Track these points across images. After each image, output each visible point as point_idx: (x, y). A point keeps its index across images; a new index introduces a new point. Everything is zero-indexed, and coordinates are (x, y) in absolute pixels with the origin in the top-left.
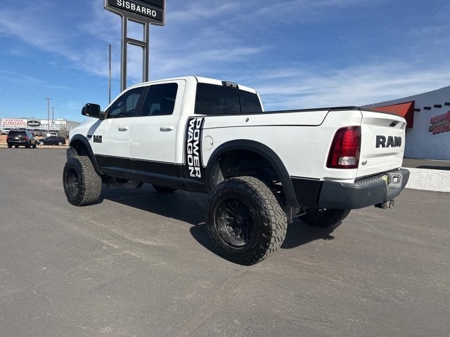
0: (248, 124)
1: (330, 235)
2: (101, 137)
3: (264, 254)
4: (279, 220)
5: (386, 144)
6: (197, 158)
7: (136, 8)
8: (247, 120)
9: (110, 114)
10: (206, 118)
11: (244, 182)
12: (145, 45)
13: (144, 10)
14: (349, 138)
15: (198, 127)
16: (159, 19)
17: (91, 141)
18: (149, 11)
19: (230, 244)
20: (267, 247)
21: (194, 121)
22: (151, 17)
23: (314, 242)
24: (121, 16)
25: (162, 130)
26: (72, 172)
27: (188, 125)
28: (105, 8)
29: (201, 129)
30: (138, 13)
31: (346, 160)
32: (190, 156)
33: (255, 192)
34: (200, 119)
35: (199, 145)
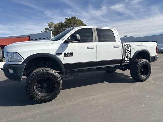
15: (129, 46)
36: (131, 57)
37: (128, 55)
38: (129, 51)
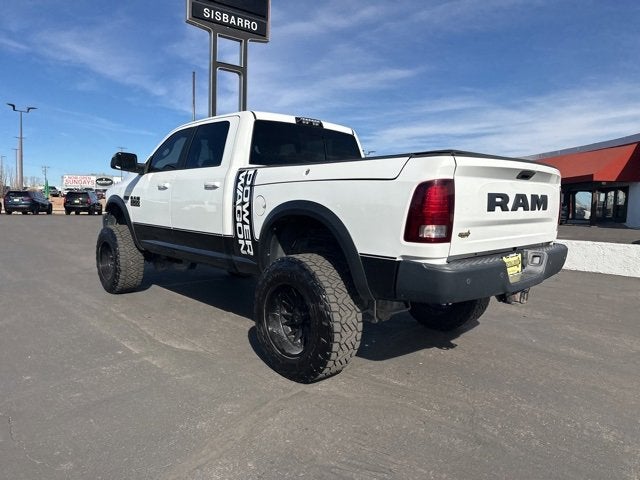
0: (308, 178)
1: (453, 342)
2: (138, 198)
3: (325, 367)
4: (346, 317)
5: (510, 205)
6: (247, 227)
7: (230, 19)
8: (307, 172)
9: (152, 167)
10: (259, 170)
11: (300, 262)
12: (242, 71)
13: (240, 21)
14: (435, 196)
15: (249, 183)
16: (261, 34)
17: (128, 204)
18: (247, 23)
19: (283, 351)
20: (328, 357)
21: (244, 174)
22: (250, 31)
23: (422, 353)
24: (209, 31)
25: (207, 188)
26: (106, 247)
27: (238, 180)
28: (187, 22)
29: (252, 186)
30: (232, 26)
31: (431, 230)
32: (239, 225)
33: (312, 276)
34: (251, 172)
35: (249, 209)
36: (257, 236)
37: (243, 223)
38: (247, 205)
